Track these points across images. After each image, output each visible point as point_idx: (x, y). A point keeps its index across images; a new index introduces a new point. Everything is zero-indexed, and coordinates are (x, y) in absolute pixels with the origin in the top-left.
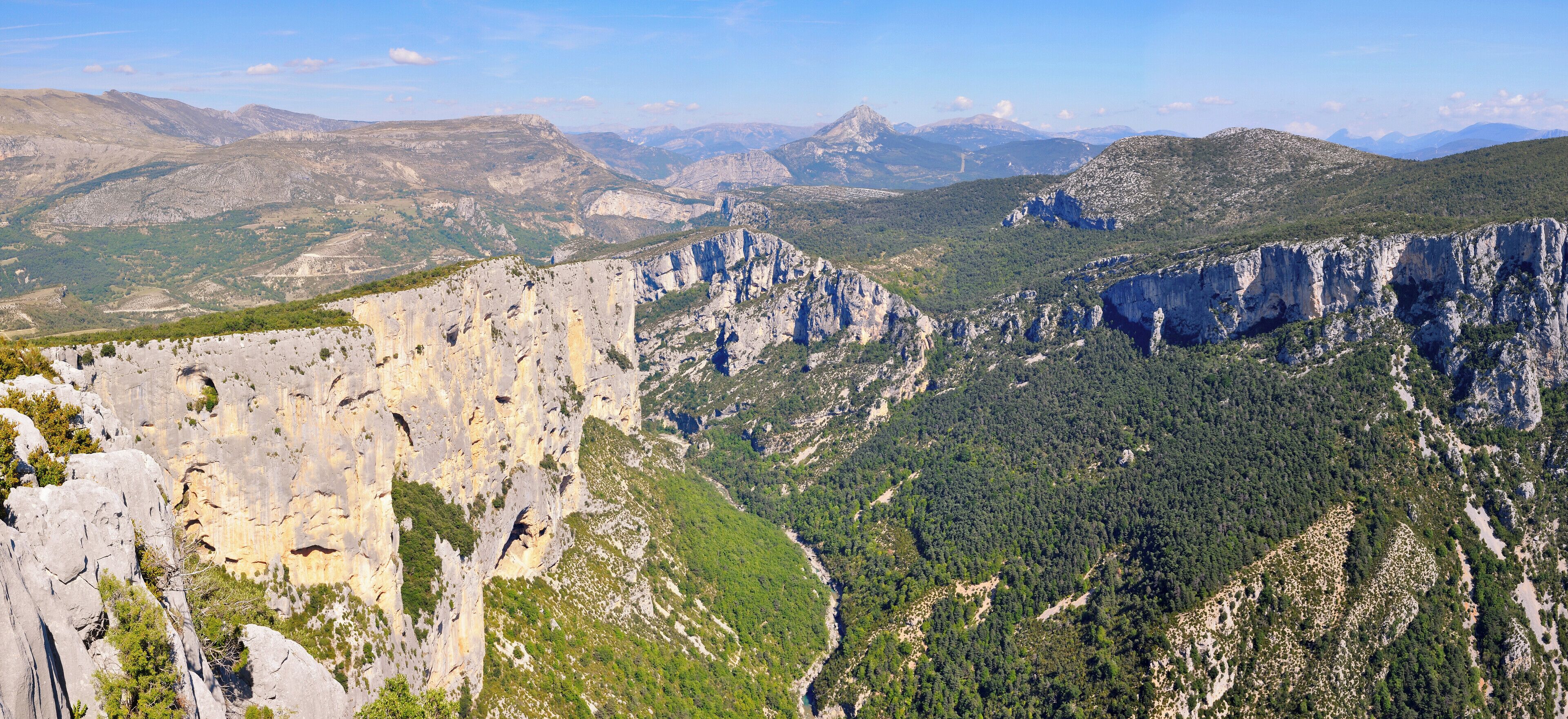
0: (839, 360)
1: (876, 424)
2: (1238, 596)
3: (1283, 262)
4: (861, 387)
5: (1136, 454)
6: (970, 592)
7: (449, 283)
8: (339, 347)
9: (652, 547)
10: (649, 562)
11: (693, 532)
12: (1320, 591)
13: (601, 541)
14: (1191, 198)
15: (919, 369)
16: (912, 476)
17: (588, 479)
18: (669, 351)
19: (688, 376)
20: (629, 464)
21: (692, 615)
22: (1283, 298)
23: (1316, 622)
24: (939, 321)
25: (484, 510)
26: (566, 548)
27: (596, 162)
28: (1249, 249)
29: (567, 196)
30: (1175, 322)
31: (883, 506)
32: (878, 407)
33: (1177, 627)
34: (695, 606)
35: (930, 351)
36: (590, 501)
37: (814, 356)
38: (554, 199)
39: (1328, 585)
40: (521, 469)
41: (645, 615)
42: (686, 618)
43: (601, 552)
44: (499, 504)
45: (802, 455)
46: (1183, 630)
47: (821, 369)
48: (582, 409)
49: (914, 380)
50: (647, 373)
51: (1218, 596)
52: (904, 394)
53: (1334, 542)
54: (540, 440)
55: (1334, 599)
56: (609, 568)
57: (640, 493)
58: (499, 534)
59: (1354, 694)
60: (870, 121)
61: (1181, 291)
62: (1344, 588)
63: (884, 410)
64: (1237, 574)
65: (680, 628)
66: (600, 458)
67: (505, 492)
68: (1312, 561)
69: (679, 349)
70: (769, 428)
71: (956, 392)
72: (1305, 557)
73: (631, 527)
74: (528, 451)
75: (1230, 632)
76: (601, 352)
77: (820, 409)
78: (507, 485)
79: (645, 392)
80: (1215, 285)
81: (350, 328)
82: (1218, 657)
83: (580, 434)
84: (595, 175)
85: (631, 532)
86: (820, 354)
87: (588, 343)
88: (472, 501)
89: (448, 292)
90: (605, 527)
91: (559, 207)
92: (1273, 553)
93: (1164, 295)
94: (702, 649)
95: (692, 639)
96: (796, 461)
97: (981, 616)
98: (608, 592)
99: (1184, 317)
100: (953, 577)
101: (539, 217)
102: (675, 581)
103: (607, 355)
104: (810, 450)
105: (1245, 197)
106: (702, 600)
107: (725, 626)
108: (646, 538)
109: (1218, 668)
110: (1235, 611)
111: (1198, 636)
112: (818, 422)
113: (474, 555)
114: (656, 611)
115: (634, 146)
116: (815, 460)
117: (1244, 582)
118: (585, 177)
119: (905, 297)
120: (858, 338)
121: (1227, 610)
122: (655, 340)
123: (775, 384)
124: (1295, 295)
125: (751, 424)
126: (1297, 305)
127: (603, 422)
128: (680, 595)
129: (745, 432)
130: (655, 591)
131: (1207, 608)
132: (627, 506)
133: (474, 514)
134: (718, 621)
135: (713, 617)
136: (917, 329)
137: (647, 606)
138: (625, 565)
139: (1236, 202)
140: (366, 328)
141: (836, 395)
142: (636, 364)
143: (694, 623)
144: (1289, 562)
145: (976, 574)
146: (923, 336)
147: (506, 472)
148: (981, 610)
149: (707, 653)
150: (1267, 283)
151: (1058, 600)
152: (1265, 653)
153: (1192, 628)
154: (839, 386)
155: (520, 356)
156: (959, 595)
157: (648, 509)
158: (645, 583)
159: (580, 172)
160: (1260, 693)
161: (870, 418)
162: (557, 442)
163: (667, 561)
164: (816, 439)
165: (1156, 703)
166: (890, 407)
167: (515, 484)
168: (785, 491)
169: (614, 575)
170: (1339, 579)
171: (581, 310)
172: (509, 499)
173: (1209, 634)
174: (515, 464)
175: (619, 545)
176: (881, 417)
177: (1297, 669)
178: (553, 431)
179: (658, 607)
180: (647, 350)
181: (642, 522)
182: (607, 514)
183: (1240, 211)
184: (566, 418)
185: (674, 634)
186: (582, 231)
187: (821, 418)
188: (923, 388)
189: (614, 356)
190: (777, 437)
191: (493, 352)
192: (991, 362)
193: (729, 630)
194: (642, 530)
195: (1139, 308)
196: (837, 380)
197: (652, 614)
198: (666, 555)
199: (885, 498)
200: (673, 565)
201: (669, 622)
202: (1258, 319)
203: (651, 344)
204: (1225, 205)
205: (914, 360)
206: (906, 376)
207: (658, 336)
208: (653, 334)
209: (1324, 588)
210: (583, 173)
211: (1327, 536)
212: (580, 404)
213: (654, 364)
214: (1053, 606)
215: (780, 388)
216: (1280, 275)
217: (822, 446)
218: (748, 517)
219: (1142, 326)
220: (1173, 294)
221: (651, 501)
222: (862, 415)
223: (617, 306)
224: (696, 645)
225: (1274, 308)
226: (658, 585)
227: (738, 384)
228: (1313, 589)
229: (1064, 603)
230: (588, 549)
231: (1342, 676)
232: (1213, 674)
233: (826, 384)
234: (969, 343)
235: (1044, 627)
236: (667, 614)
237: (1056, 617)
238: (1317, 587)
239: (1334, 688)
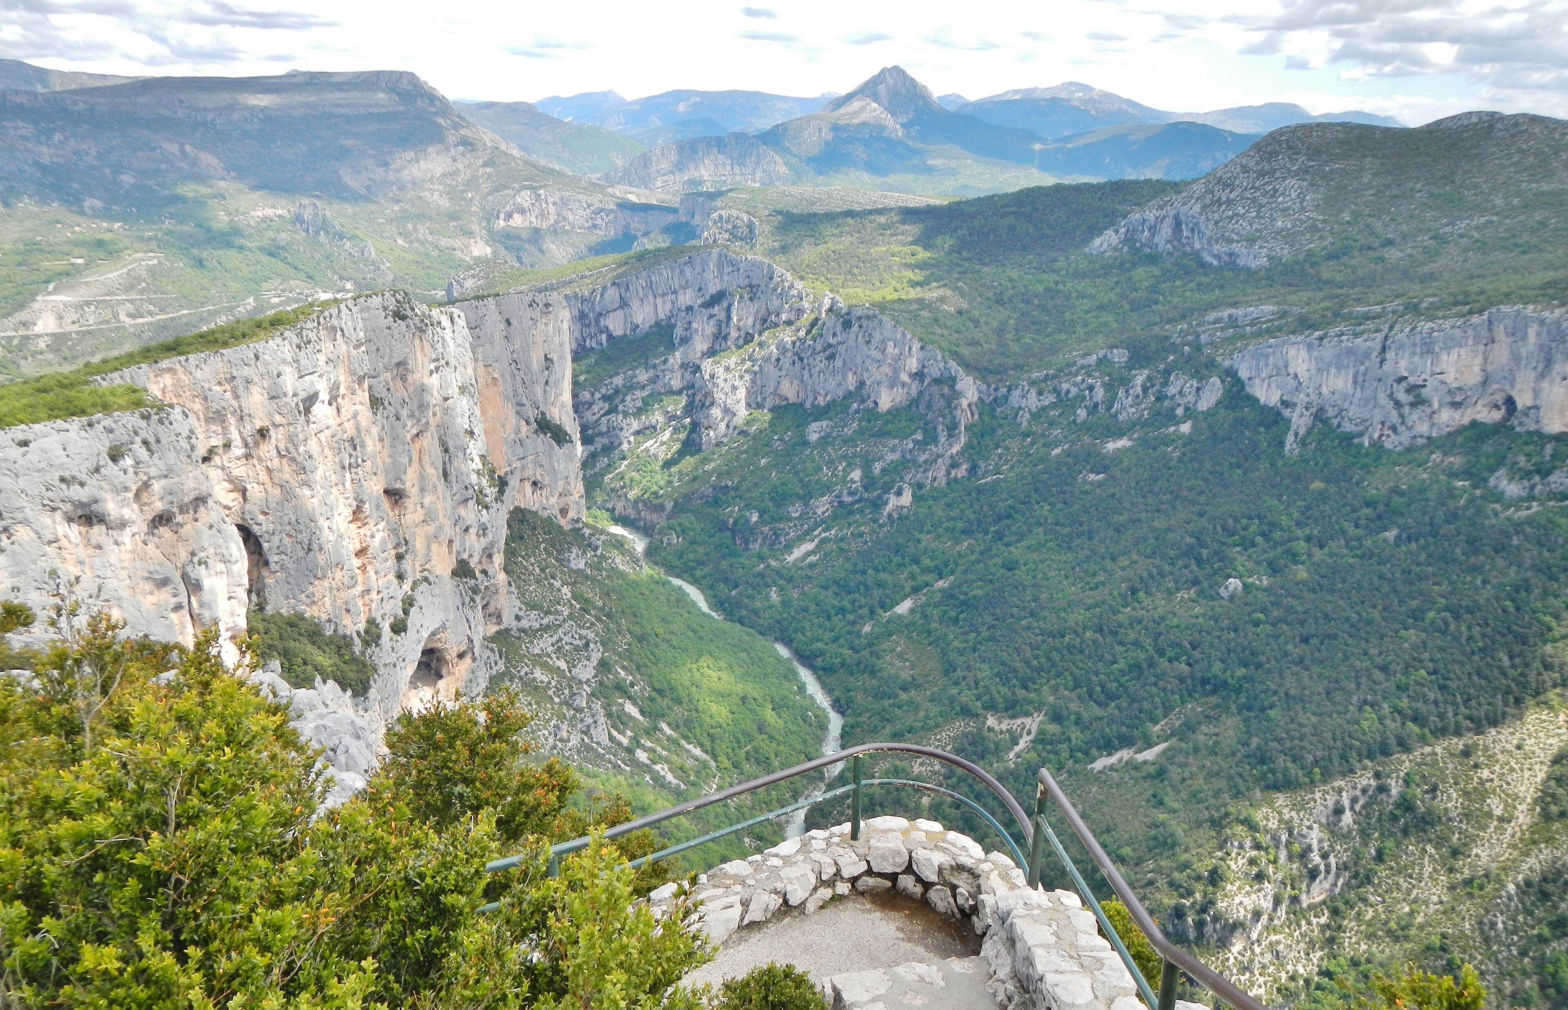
0: (848, 431)
1: (895, 516)
2: (1364, 791)
3: (1524, 338)
4: (877, 467)
5: (1245, 586)
6: (1004, 727)
7: (299, 335)
8: (138, 439)
9: (604, 666)
10: (601, 684)
11: (656, 646)
12: (1489, 815)
13: (539, 660)
14: (1386, 226)
15: (955, 450)
16: (941, 584)
17: (518, 587)
18: (620, 417)
19: (647, 450)
20: (573, 565)
21: (658, 741)
22: (1514, 394)
23: (1475, 851)
24: (989, 386)
25: (379, 637)
26: (494, 672)
27: (503, 147)
28: (1470, 313)
29: (463, 199)
30: (1331, 412)
31: (900, 616)
32: (899, 493)
33: (1272, 808)
34: (661, 730)
35: (972, 425)
36: (521, 614)
37: (815, 426)
38: (444, 203)
39: (1505, 809)
40: (426, 579)
41: (598, 743)
42: (649, 744)
43: (539, 675)
44: (399, 628)
45: (797, 553)
46: (1280, 813)
47: (825, 441)
48: (505, 498)
49: (948, 461)
50: (592, 448)
51: (1336, 784)
52: (935, 479)
53: (1526, 757)
54: (451, 542)
55: (1510, 831)
56: (551, 693)
57: (587, 601)
58: (403, 664)
59: (1515, 953)
60: (903, 91)
61: (1348, 367)
62: (1528, 820)
63: (906, 499)
64: (1367, 762)
65: (642, 756)
66: (532, 560)
67: (406, 612)
68: (1485, 774)
69: (634, 415)
70: (755, 518)
71: (1005, 480)
72: (1476, 766)
73: (576, 643)
74: (434, 558)
75: (1345, 830)
76: (528, 423)
77: (823, 495)
78: (408, 603)
79: (590, 472)
80: (1403, 364)
81: (152, 411)
82: (1325, 856)
83: (504, 531)
84: (503, 168)
85: (577, 649)
86: (824, 423)
87: (510, 410)
88: (362, 627)
89: (299, 347)
90: (545, 643)
91: (453, 216)
92: (1428, 749)
93: (1319, 370)
94: (670, 777)
95: (658, 767)
96: (791, 559)
97: (1018, 756)
98: (550, 719)
99: (1346, 406)
100: (985, 708)
101: (423, 231)
102: (635, 703)
103: (535, 425)
104: (808, 546)
105: (1478, 228)
106: (669, 724)
107: (697, 752)
108: (596, 657)
109: (1322, 867)
110: (1357, 808)
111: (1300, 826)
112: (819, 511)
113: (372, 693)
114: (611, 738)
115: (558, 123)
116: (813, 558)
117: (1377, 776)
118: (488, 170)
119: (942, 350)
120: (876, 403)
121: (1346, 802)
122: (601, 404)
123: (763, 462)
124: (1536, 393)
125: (732, 511)
126: (1536, 408)
127: (535, 514)
128: (641, 718)
129: (725, 523)
130: (609, 715)
131: (1318, 795)
132: (571, 616)
133: (367, 644)
134: (690, 747)
135: (683, 742)
136: (957, 395)
137: (601, 734)
138: (571, 687)
139: (1462, 236)
140: (178, 409)
141: (845, 476)
142: (576, 436)
143: (659, 749)
144: (1450, 766)
145: (1012, 708)
146: (964, 403)
147: (407, 586)
148: (1017, 749)
149: (675, 782)
150: (1490, 368)
151: (1117, 750)
152: (1391, 868)
153: (1293, 813)
154: (849, 465)
155: (414, 432)
156: (990, 729)
157: (599, 620)
158: (597, 706)
159: (480, 162)
160: (1376, 911)
161: (889, 507)
162: (474, 544)
163: (625, 680)
164: (816, 532)
165: (1229, 887)
166: (914, 495)
167: (420, 600)
168: (774, 596)
169: (557, 700)
170: (1523, 807)
171: (496, 365)
172: (413, 621)
173: (1315, 826)
174: (418, 576)
175: (562, 665)
176: (902, 507)
177: (1435, 899)
178: (466, 530)
179: (614, 733)
180: (589, 417)
181: (591, 635)
182: (545, 629)
183: (1466, 250)
184: (484, 511)
185: (636, 764)
186: (489, 250)
187: (822, 506)
188: (961, 472)
189: (544, 426)
190: (766, 529)
191: (375, 430)
192: (1056, 443)
193: (705, 756)
194: (592, 646)
195: (1278, 387)
196: (845, 457)
197: (606, 742)
198: (622, 673)
199: (904, 608)
200: (632, 685)
201: (630, 751)
202: (1466, 421)
203: (595, 408)
204: (1441, 240)
205: (950, 436)
206: (939, 456)
207: (605, 398)
208: (598, 395)
209: (1498, 812)
210: (485, 165)
211: (1519, 747)
212: (501, 492)
213: (601, 434)
214: (1110, 755)
215: (769, 467)
216: (1516, 358)
217: (824, 541)
218: (727, 626)
219: (1279, 414)
220: (1333, 371)
221: (602, 609)
222: (877, 504)
223: (546, 358)
224: (662, 773)
225: (1497, 407)
226: (614, 709)
227: (714, 460)
228: (1480, 810)
229: (1125, 754)
230: (522, 673)
231: (1500, 926)
232: (1313, 874)
233: (830, 463)
234: (1027, 415)
235: (1096, 778)
236: (625, 741)
237: (1112, 768)
238: (1486, 809)
239: (1487, 940)
